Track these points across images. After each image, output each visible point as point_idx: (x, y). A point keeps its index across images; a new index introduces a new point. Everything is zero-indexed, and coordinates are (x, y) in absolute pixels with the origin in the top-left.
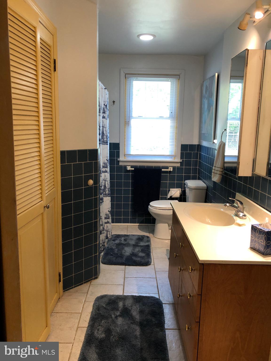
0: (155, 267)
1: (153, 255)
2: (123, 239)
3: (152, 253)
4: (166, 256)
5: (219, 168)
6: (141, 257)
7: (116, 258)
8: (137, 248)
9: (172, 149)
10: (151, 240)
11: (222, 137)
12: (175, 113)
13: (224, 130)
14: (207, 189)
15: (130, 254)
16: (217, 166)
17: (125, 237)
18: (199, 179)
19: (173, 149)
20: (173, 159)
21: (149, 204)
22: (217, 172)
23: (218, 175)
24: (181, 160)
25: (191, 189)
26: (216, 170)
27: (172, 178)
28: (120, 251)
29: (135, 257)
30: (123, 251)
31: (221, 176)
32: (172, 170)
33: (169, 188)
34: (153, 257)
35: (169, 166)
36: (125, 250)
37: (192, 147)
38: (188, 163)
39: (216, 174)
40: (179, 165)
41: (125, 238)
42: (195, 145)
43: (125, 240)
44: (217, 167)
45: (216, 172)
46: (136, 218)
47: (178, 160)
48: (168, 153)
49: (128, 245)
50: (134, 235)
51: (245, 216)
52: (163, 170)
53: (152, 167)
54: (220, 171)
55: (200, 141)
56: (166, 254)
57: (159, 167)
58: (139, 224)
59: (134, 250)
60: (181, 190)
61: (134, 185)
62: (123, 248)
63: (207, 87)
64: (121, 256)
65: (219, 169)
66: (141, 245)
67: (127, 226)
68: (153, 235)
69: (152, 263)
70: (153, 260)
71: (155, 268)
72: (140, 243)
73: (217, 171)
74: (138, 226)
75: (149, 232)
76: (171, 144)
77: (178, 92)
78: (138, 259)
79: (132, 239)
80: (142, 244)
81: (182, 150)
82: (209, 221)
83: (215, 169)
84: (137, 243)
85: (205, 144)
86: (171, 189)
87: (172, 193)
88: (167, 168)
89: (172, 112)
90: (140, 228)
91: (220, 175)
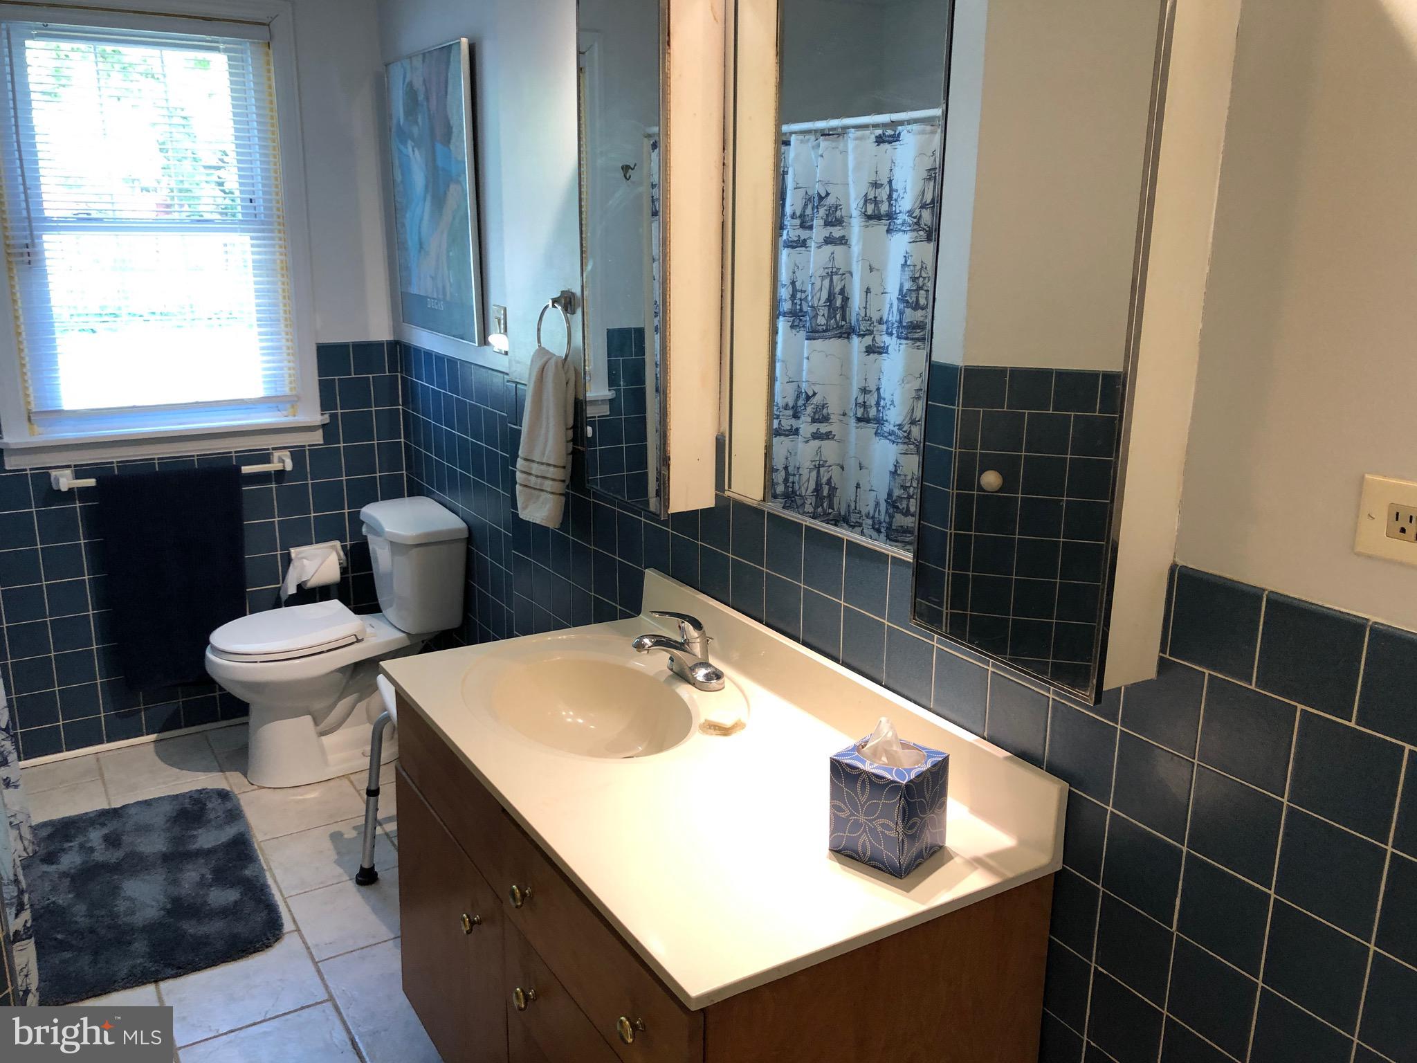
0: (305, 943)
1: (276, 881)
2: (95, 836)
3: (270, 869)
4: (339, 870)
5: (549, 465)
6: (226, 912)
7: (96, 953)
8: (190, 867)
9: (275, 369)
10: (242, 803)
11: (539, 330)
12: (270, 201)
13: (550, 303)
14: (472, 539)
15: (162, 912)
16: (536, 458)
17: (103, 825)
18: (415, 490)
19: (281, 368)
20: (285, 413)
21: (208, 643)
22: (542, 484)
23: (549, 496)
24: (322, 414)
25: (397, 547)
26: (533, 472)
27: (294, 500)
28: (103, 913)
29: (194, 922)
30: (122, 906)
31: (563, 499)
32: (289, 466)
33: (286, 546)
34: (281, 892)
35: (273, 449)
36: (129, 899)
37: (366, 352)
38: (357, 427)
39: (537, 492)
40: (317, 438)
41: (105, 831)
42: (379, 345)
43: (112, 841)
44: (538, 463)
45: (536, 483)
46: (139, 711)
47: (313, 415)
48: (257, 390)
49: (135, 864)
50: (147, 803)
51: (718, 676)
52: (246, 469)
53: (188, 460)
54: (554, 480)
55: (396, 328)
56: (336, 857)
57: (225, 457)
58: (156, 735)
59: (175, 882)
60: (339, 547)
61: (103, 559)
62: (115, 890)
63: (411, 93)
64: (121, 937)
65: (551, 472)
66: (206, 846)
67: (98, 760)
68: (245, 775)
69: (288, 926)
70: (288, 906)
71: (308, 948)
72: (194, 836)
73: (539, 480)
74: (152, 745)
75: (220, 766)
76: (268, 348)
77: (271, 102)
78: (213, 928)
79: (144, 829)
80: (207, 838)
81: (322, 370)
82: (580, 721)
83: (531, 468)
84: (178, 841)
85: (426, 340)
86: (294, 552)
87: (303, 567)
88: (265, 457)
89: (250, 197)
90: (171, 756)
91: (558, 496)
